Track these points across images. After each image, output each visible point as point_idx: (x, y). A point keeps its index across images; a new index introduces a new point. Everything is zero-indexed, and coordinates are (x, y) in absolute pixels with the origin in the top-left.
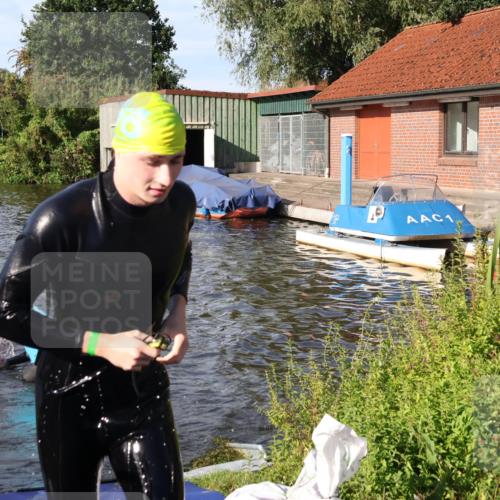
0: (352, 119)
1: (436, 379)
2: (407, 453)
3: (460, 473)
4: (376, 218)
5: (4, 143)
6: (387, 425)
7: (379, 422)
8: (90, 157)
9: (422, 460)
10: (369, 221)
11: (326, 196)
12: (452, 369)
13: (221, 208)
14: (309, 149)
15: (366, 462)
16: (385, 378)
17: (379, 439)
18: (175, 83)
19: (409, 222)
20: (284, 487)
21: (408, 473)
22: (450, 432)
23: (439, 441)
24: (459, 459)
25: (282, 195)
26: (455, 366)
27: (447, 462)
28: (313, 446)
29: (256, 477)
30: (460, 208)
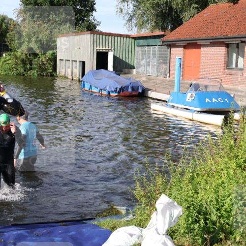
0: (182, 49)
1: (218, 179)
2: (202, 215)
3: (227, 226)
4: (190, 99)
5: (10, 55)
6: (192, 201)
7: (189, 199)
8: (52, 64)
9: (209, 218)
10: (187, 100)
11: (167, 87)
12: (226, 175)
13: (116, 91)
14: (160, 64)
15: (181, 218)
16: (193, 178)
17: (188, 207)
18: (95, 28)
19: (207, 101)
20: (141, 228)
21: (202, 225)
22: (223, 206)
23: (218, 210)
24: (227, 219)
25: (146, 86)
26: (227, 173)
27: (221, 220)
28: (156, 210)
29: (128, 224)
30: (232, 95)
